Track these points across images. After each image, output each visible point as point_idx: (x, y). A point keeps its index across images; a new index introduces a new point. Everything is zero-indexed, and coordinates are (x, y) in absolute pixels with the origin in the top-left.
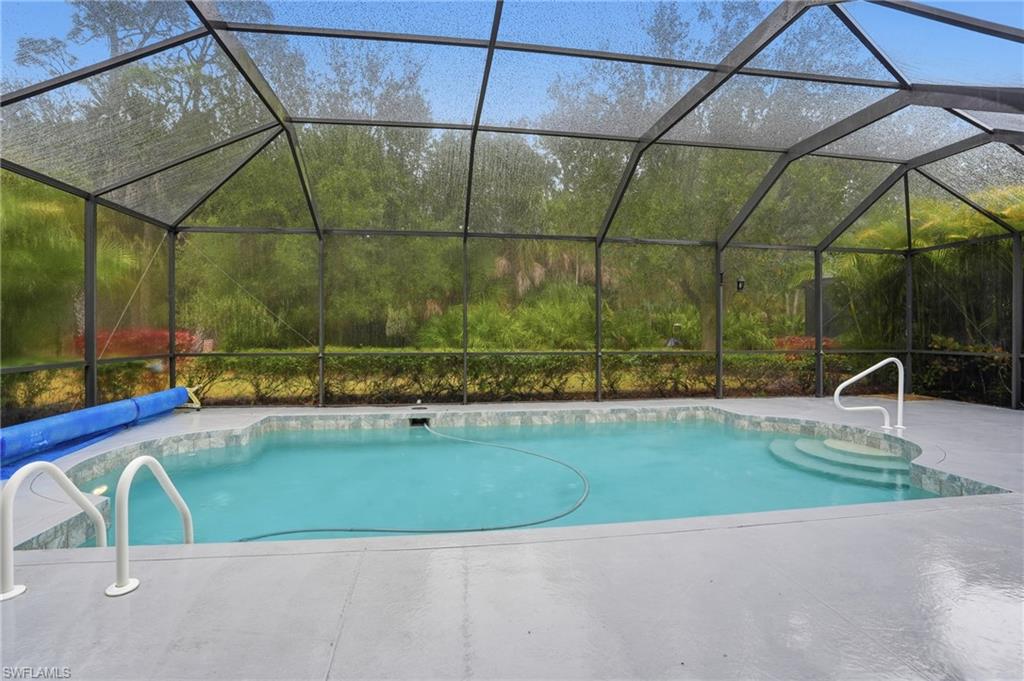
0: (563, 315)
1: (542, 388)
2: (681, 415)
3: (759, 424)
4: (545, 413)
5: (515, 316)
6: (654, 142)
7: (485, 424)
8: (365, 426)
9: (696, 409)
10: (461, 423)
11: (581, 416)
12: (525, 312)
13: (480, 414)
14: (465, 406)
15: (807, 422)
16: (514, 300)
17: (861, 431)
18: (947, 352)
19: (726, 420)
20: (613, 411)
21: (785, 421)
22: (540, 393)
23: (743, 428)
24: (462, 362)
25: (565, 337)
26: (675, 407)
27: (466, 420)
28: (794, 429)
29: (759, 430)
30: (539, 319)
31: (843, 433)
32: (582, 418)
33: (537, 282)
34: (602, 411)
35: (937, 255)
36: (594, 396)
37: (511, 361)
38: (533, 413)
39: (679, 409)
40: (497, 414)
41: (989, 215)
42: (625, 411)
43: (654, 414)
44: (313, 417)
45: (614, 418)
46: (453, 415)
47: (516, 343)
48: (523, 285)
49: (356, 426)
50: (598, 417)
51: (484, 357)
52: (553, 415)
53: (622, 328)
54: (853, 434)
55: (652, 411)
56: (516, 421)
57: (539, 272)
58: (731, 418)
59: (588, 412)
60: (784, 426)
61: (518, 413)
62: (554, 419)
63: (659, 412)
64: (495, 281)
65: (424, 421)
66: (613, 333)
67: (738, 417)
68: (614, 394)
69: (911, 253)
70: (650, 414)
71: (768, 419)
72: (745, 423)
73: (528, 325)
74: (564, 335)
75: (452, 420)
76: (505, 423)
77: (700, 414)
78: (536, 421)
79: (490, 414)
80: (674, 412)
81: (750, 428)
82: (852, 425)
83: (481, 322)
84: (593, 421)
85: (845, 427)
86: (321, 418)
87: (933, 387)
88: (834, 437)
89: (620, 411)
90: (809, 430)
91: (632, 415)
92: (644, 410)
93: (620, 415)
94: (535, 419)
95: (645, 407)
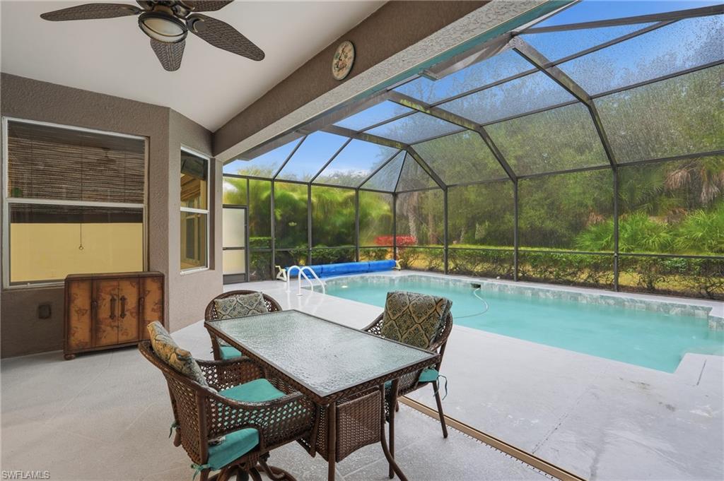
2: (674, 311)
4: (548, 291)
7: (509, 292)
8: (451, 284)
10: (496, 290)
13: (507, 286)
20: (602, 297)
27: (499, 289)
32: (576, 299)
42: (614, 298)
43: (643, 305)
44: (430, 277)
45: (604, 302)
46: (492, 284)
49: (447, 283)
50: (588, 299)
52: (553, 293)
55: (641, 302)
56: (529, 294)
59: (580, 294)
61: (529, 288)
62: (554, 296)
65: (479, 286)
70: (639, 304)
75: (492, 287)
76: (522, 293)
86: (434, 278)
89: (609, 297)
91: (621, 303)
92: (633, 301)
93: (608, 301)
94: (541, 294)
95: (636, 299)
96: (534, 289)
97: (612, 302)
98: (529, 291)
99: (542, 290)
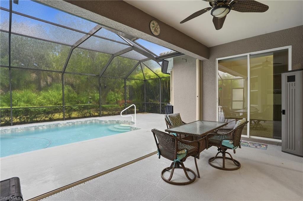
0: (58, 95)
1: (45, 118)
2: (88, 122)
3: (107, 122)
4: (44, 125)
5: (40, 95)
6: (76, 47)
7: (20, 131)
9: (92, 120)
10: (9, 132)
11: (57, 125)
12: (43, 93)
13: (18, 128)
14: (12, 126)
15: (118, 120)
16: (39, 89)
17: (127, 121)
18: (151, 103)
19: (100, 122)
20: (67, 123)
21: (113, 121)
22: (45, 120)
23: (103, 124)
24: (10, 111)
25: (58, 102)
26: (86, 120)
27: (11, 131)
28: (115, 122)
29: (107, 123)
30: (48, 95)
31: (125, 122)
32: (57, 126)
33: (49, 83)
34: (64, 123)
35: (150, 81)
36: (63, 119)
37: (32, 110)
38: (39, 126)
39: (88, 120)
40: (25, 128)
41: (156, 74)
42: (71, 122)
43: (80, 122)
45: (68, 125)
46: (5, 129)
47: (39, 104)
48: (43, 84)
51: (21, 109)
52: (47, 126)
53: (80, 98)
54: (126, 122)
55: (80, 121)
56: (33, 129)
57: (49, 80)
58: (101, 121)
59: (59, 124)
60: (113, 122)
61: (33, 126)
62: (47, 127)
63: (81, 122)
64: (31, 82)
66: (76, 100)
67: (102, 121)
68: (70, 118)
69: (145, 80)
70: (79, 123)
71: (110, 121)
72: (104, 122)
73: (44, 98)
74: (58, 101)
75: (5, 132)
76: (28, 130)
77: (94, 121)
78: (41, 128)
79: (22, 128)
80: (86, 121)
81: (105, 123)
82: (126, 120)
83: (23, 97)
84: (61, 126)
85: (125, 121)
87: (150, 111)
88: (123, 123)
89: (70, 122)
90: (118, 122)
91: (73, 123)
92: (77, 122)
93: (70, 124)
94: (40, 127)
95: (77, 121)
96: (36, 126)
97: (71, 124)
98: (33, 128)
99: (41, 126)
